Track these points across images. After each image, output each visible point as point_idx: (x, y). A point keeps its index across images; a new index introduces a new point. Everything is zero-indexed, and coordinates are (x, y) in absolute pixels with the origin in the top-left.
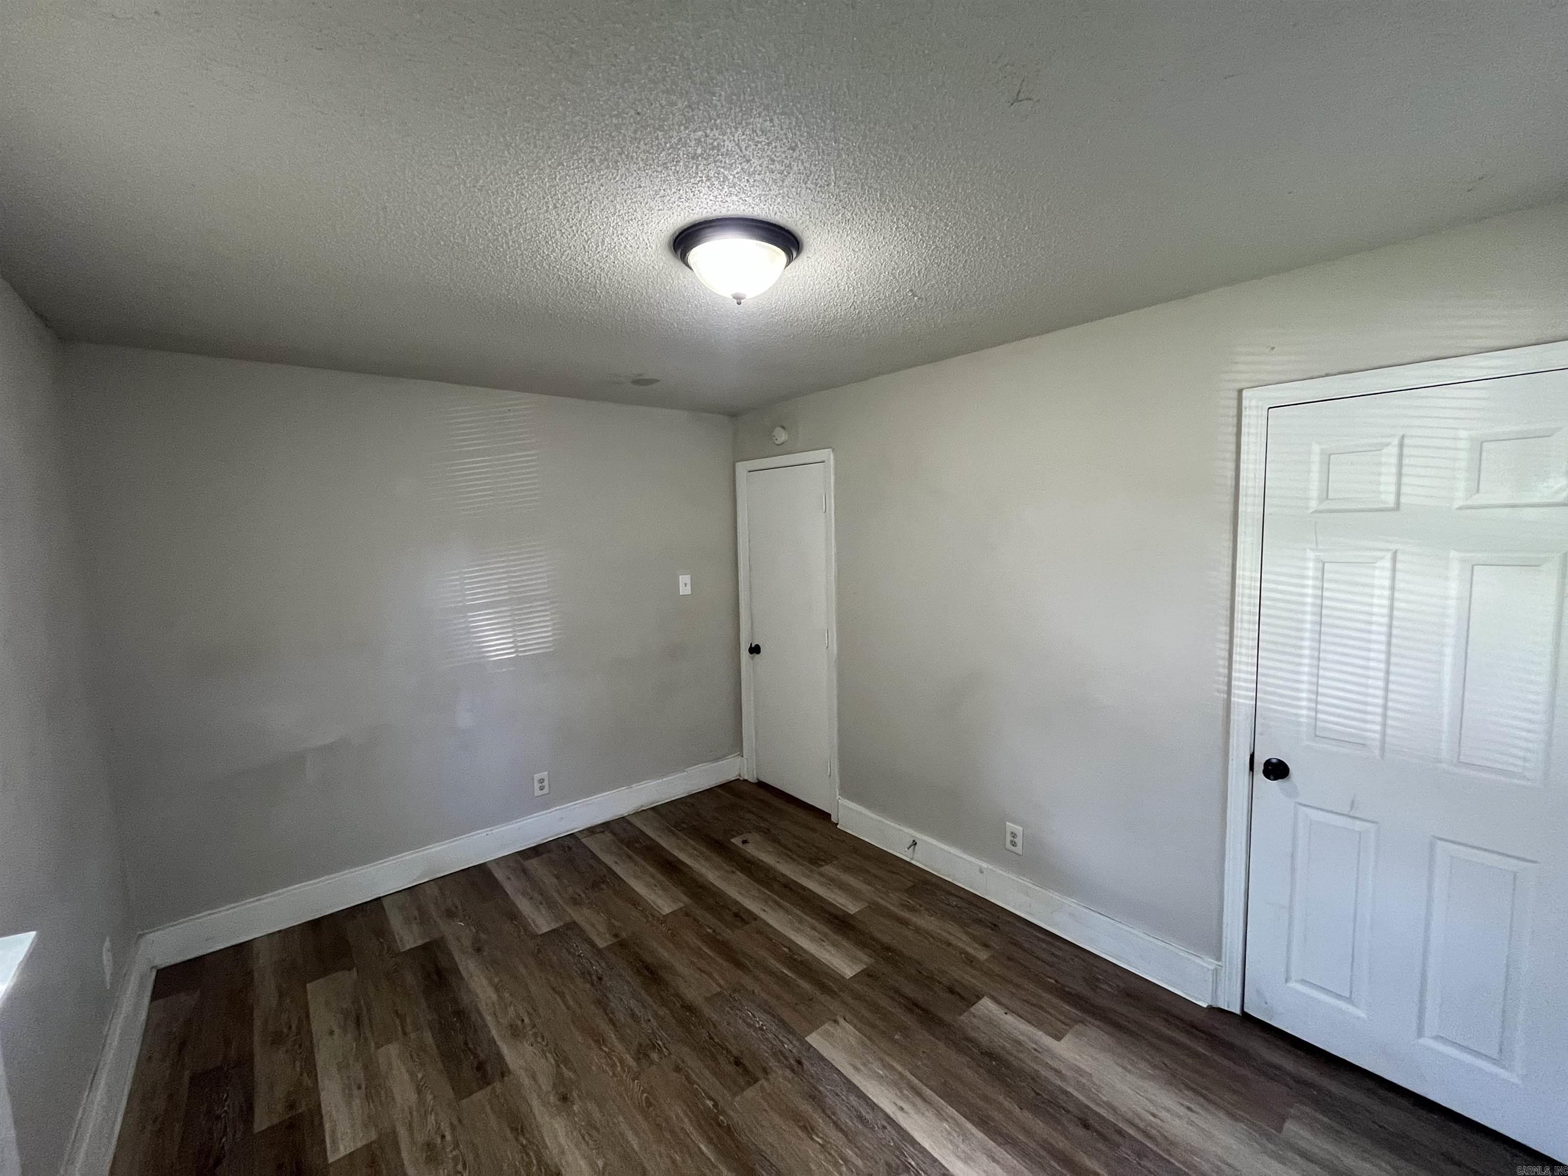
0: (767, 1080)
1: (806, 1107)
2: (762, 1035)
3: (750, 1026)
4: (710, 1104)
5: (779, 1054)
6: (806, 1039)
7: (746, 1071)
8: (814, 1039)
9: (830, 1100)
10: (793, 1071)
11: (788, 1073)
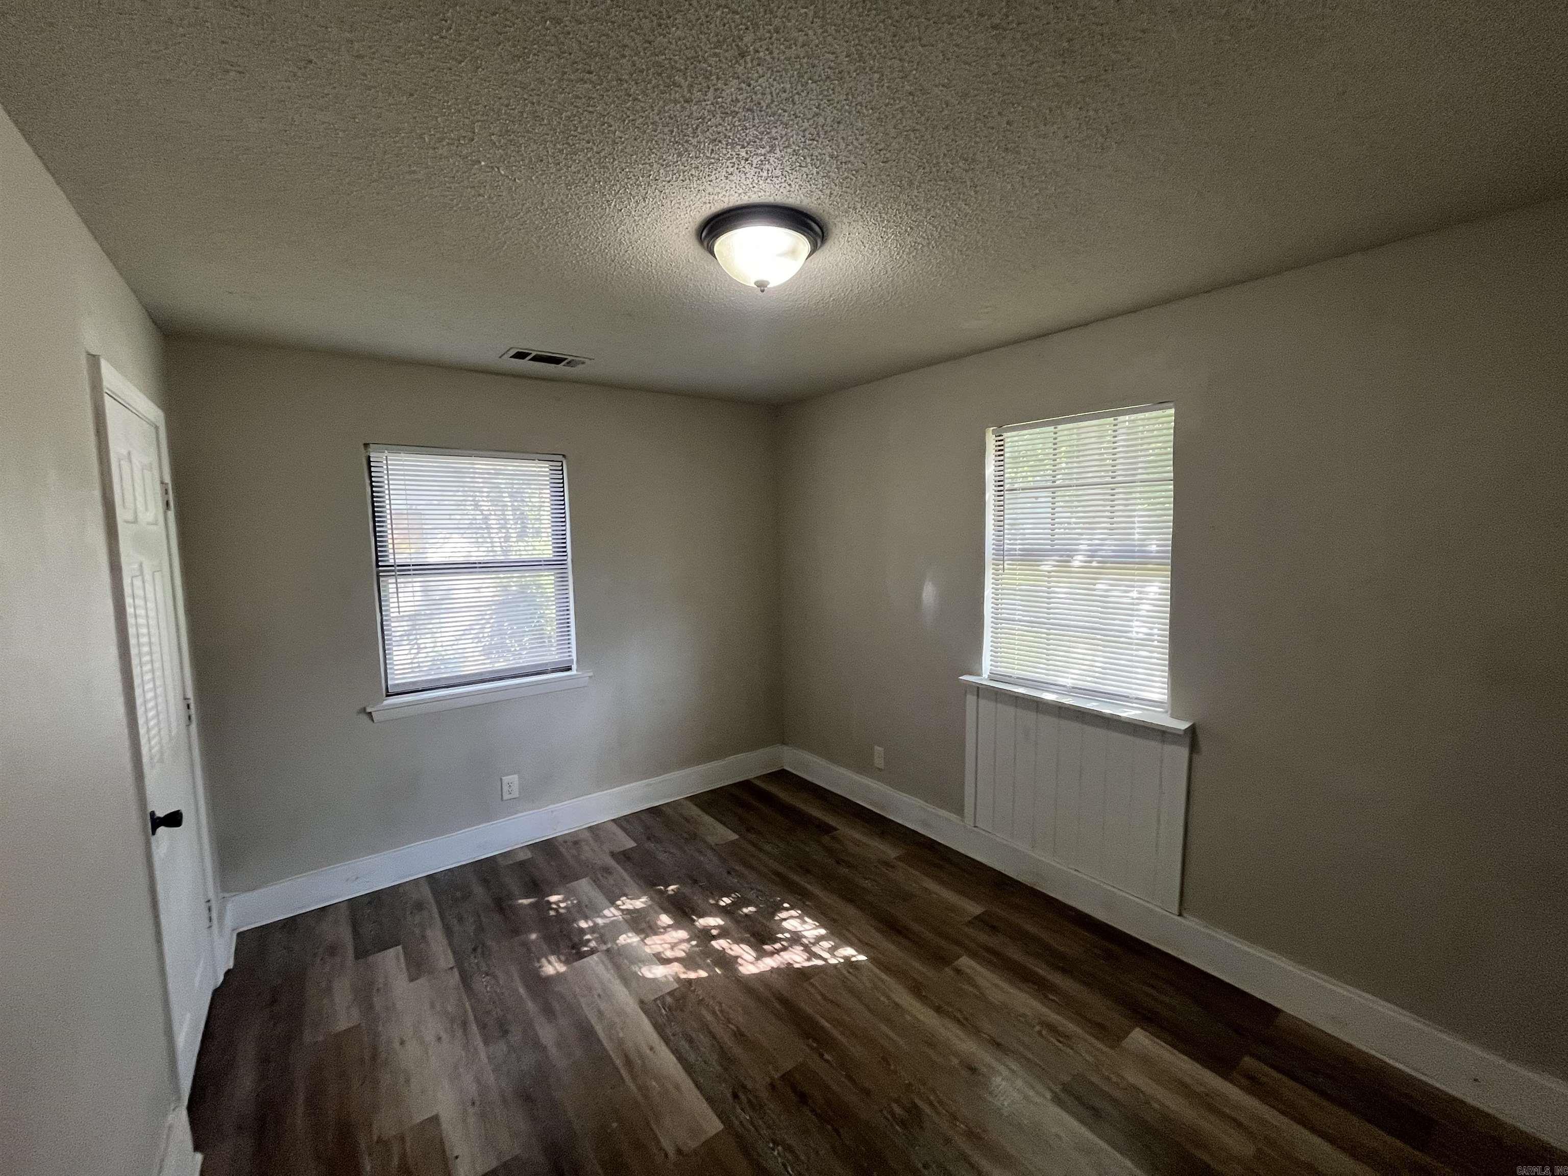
0: (772, 1078)
1: (737, 1051)
2: (774, 1133)
3: (789, 1148)
4: (827, 1056)
5: (757, 1107)
6: (721, 1127)
7: (794, 1088)
8: (714, 1125)
9: (714, 1058)
10: (744, 1087)
11: (750, 1085)
